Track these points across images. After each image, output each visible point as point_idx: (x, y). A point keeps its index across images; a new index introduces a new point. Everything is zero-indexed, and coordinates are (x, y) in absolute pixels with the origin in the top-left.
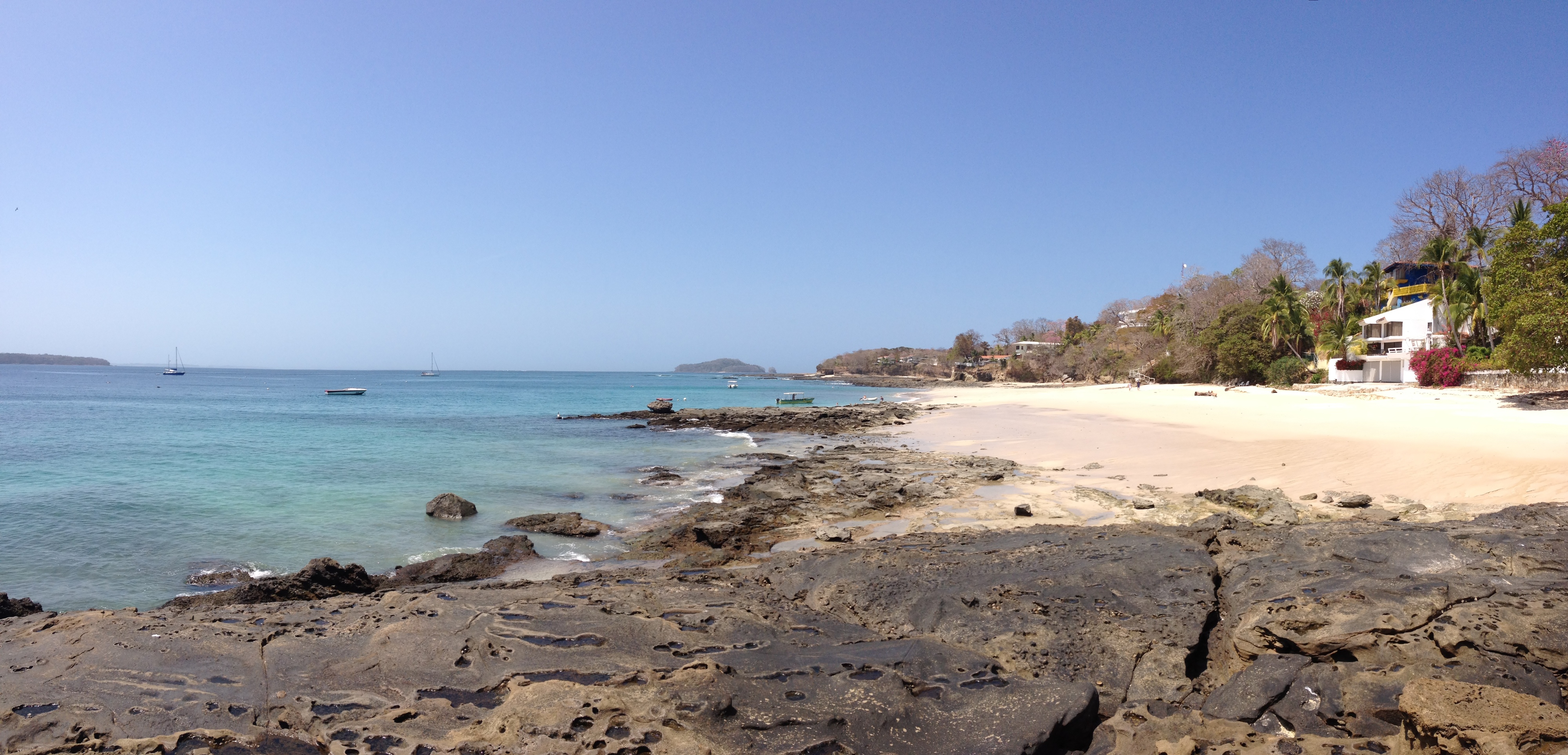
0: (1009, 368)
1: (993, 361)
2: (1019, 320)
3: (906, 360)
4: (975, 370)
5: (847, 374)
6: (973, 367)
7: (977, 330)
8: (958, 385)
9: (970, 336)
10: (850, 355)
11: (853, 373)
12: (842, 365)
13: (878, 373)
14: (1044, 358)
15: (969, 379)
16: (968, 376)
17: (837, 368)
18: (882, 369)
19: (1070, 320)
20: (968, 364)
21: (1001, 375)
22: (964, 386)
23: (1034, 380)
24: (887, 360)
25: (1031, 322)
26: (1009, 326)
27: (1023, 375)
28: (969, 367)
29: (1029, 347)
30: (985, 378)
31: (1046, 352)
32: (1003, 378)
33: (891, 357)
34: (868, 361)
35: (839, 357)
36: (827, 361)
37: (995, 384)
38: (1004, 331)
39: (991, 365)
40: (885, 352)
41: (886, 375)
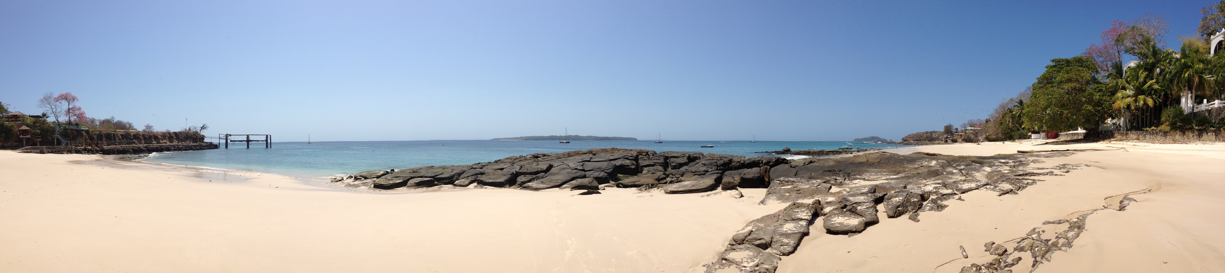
0: (963, 137)
1: (958, 135)
2: (970, 120)
3: (935, 136)
4: (951, 139)
5: (912, 141)
6: (951, 137)
7: (952, 124)
8: (946, 144)
9: (950, 126)
10: (914, 134)
11: (914, 141)
12: (911, 138)
13: (924, 141)
14: (976, 134)
15: (949, 142)
16: (949, 140)
17: (908, 139)
18: (925, 139)
19: (987, 119)
20: (949, 136)
21: (960, 140)
22: (947, 144)
23: (972, 142)
24: (927, 136)
25: (974, 120)
26: (966, 122)
27: (968, 140)
28: (949, 137)
29: (971, 130)
30: (954, 141)
31: (977, 131)
32: (961, 141)
33: (929, 135)
34: (921, 136)
35: (909, 135)
36: (906, 137)
37: (957, 143)
38: (964, 124)
39: (958, 136)
40: (927, 133)
41: (927, 141)
